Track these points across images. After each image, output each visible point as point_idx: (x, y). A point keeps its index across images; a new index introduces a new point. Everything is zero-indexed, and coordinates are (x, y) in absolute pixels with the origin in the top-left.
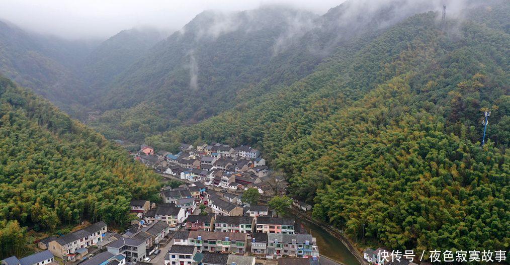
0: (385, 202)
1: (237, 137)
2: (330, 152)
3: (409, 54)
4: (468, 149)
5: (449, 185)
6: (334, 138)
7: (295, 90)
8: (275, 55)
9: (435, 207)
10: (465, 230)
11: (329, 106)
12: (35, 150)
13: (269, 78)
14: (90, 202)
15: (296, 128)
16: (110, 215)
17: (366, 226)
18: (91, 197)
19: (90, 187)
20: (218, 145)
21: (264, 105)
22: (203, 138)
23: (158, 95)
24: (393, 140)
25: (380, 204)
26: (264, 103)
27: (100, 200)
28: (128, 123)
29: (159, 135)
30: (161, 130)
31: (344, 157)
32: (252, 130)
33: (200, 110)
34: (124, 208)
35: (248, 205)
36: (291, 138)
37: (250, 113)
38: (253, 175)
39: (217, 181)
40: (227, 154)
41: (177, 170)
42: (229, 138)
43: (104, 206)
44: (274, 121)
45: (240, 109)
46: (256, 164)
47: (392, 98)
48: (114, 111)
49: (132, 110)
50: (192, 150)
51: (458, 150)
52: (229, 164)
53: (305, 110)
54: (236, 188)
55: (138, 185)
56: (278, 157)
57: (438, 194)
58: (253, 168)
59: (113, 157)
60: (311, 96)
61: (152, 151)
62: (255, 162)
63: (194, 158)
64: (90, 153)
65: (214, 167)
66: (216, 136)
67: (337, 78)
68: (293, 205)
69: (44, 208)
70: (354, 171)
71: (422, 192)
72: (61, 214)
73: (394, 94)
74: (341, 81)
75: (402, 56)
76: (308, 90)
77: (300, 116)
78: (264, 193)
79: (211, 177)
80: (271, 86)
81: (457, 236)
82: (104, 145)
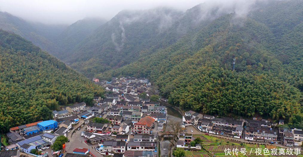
0: (194, 94)
1: (139, 74)
2: (178, 77)
3: (216, 34)
4: (226, 73)
5: (217, 86)
6: (180, 72)
7: (166, 51)
8: (159, 34)
9: (210, 94)
10: (220, 102)
11: (181, 58)
12: (55, 76)
13: (156, 45)
14: (78, 95)
15: (165, 69)
16: (87, 100)
17: (187, 103)
18: (79, 93)
19: (78, 90)
20: (130, 77)
21: (151, 58)
22: (123, 74)
23: (100, 54)
24: (201, 71)
25: (192, 95)
26: (152, 58)
27: (82, 94)
28: (86, 68)
29: (101, 74)
30: (102, 71)
31: (182, 79)
32: (145, 70)
33: (121, 62)
34: (92, 98)
35: (142, 99)
36: (163, 73)
37: (145, 62)
38: (145, 89)
39: (129, 92)
40: (134, 81)
41: (111, 88)
42: (135, 74)
43: (84, 96)
44: (156, 66)
45: (141, 61)
46: (147, 85)
47: (205, 54)
48: (78, 63)
49: (87, 62)
50: (117, 80)
51: (222, 73)
52: (134, 85)
53: (170, 60)
54: (137, 94)
55: (96, 91)
56: (156, 81)
57: (212, 90)
58: (146, 86)
59: (84, 80)
60: (173, 54)
61: (99, 80)
62: (147, 84)
63: (119, 83)
64: (75, 78)
65: (128, 86)
66: (129, 73)
67: (185, 46)
68: (161, 100)
69: (63, 96)
70: (185, 84)
71: (207, 89)
72: (69, 98)
73: (206, 52)
74: (187, 47)
75: (214, 35)
76: (172, 51)
77: (167, 63)
78: (149, 96)
79: (126, 90)
80: (156, 50)
81: (217, 104)
82: (80, 75)
